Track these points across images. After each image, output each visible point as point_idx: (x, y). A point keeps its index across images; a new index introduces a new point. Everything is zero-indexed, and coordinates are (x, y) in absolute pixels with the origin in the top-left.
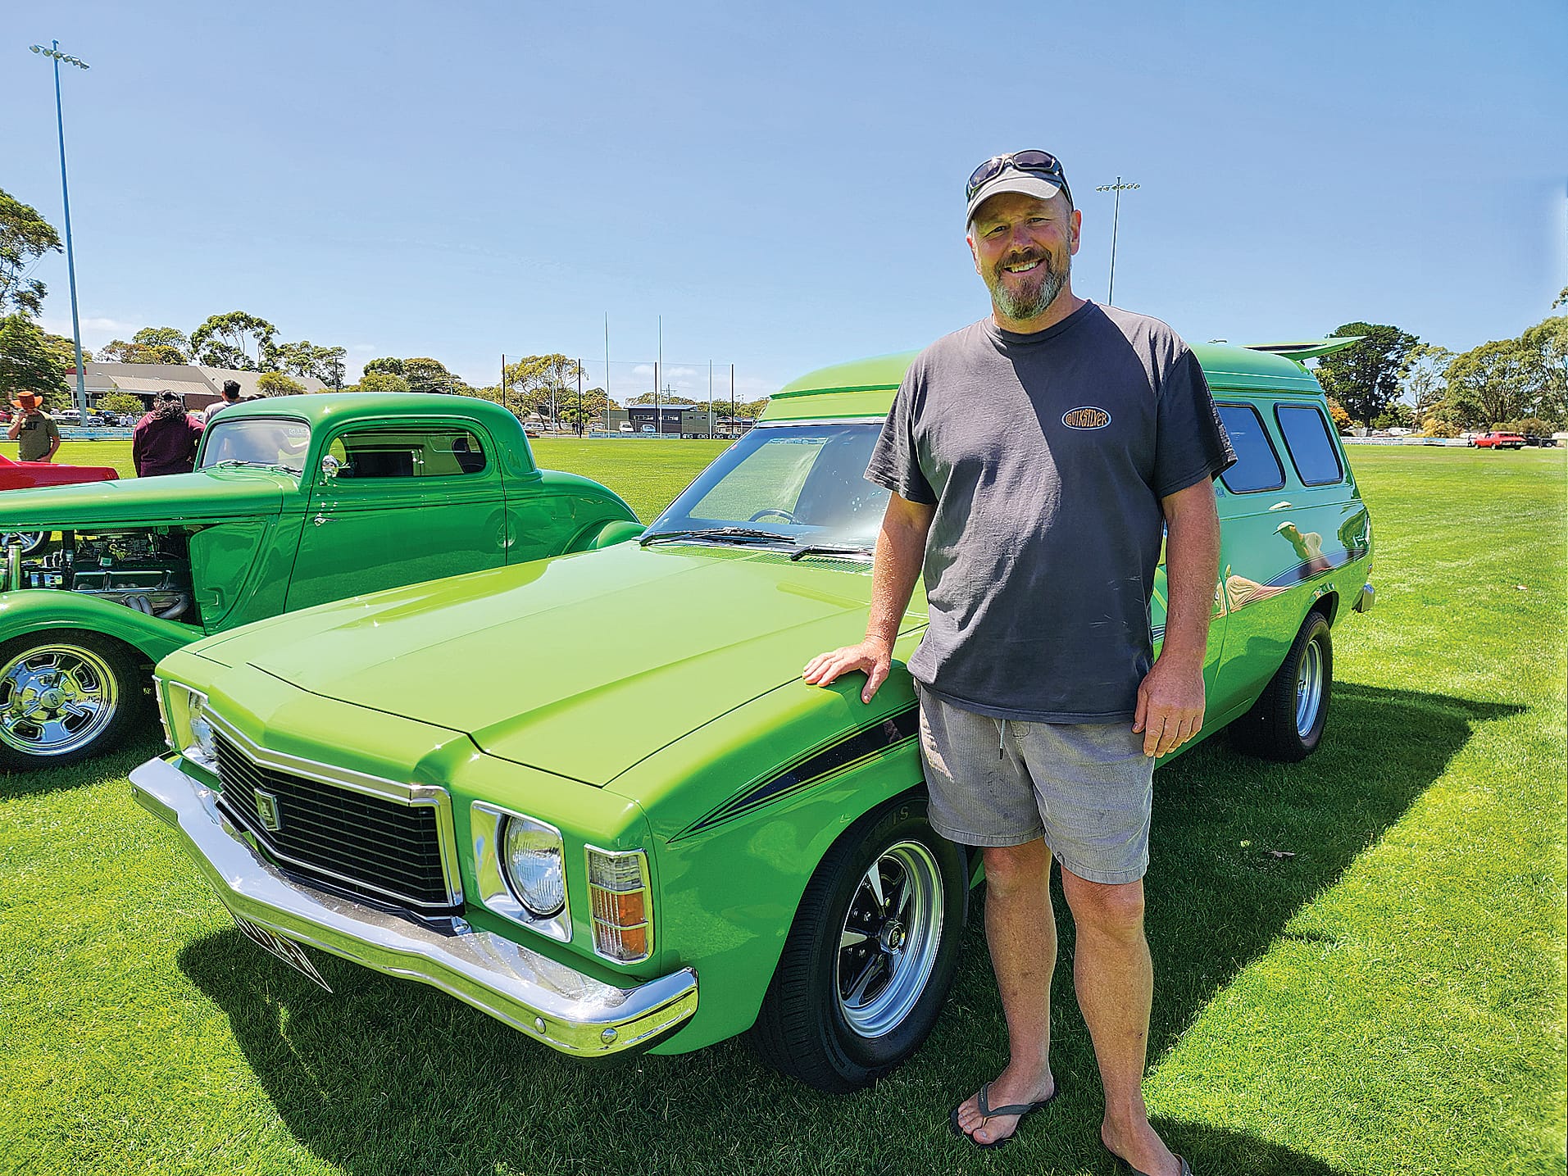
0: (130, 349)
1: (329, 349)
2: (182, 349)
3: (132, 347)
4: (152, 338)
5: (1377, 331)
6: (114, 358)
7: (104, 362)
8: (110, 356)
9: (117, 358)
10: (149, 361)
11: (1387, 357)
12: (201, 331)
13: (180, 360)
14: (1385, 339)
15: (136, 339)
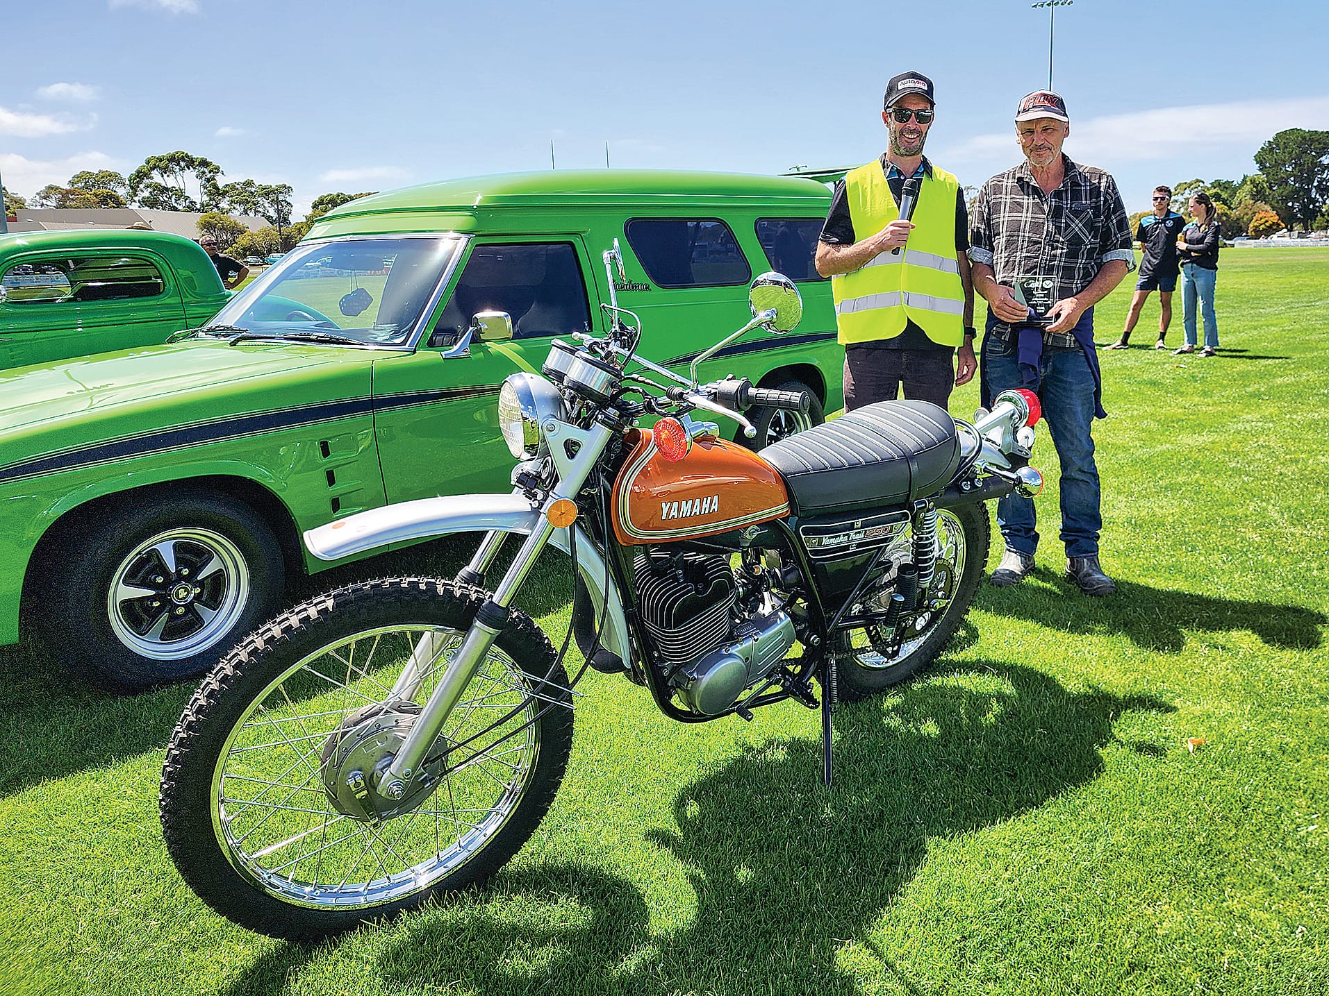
0: (65, 195)
1: (273, 187)
2: (122, 192)
3: (68, 192)
4: (87, 180)
5: (1311, 135)
6: (49, 203)
7: (39, 208)
8: (44, 201)
9: (52, 203)
10: (87, 205)
11: (1321, 162)
12: (139, 172)
13: (118, 204)
14: (1320, 144)
15: (72, 183)
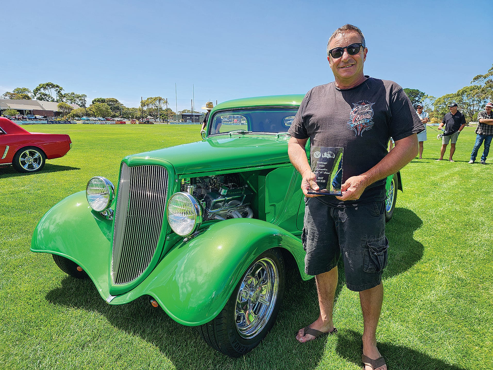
1: (80, 95)
2: (29, 95)
3: (13, 94)
4: (19, 91)
5: (413, 91)
6: (7, 98)
7: (3, 99)
8: (5, 97)
10: (19, 98)
11: (415, 99)
12: (37, 89)
13: (29, 98)
14: (415, 93)
15: (14, 91)
